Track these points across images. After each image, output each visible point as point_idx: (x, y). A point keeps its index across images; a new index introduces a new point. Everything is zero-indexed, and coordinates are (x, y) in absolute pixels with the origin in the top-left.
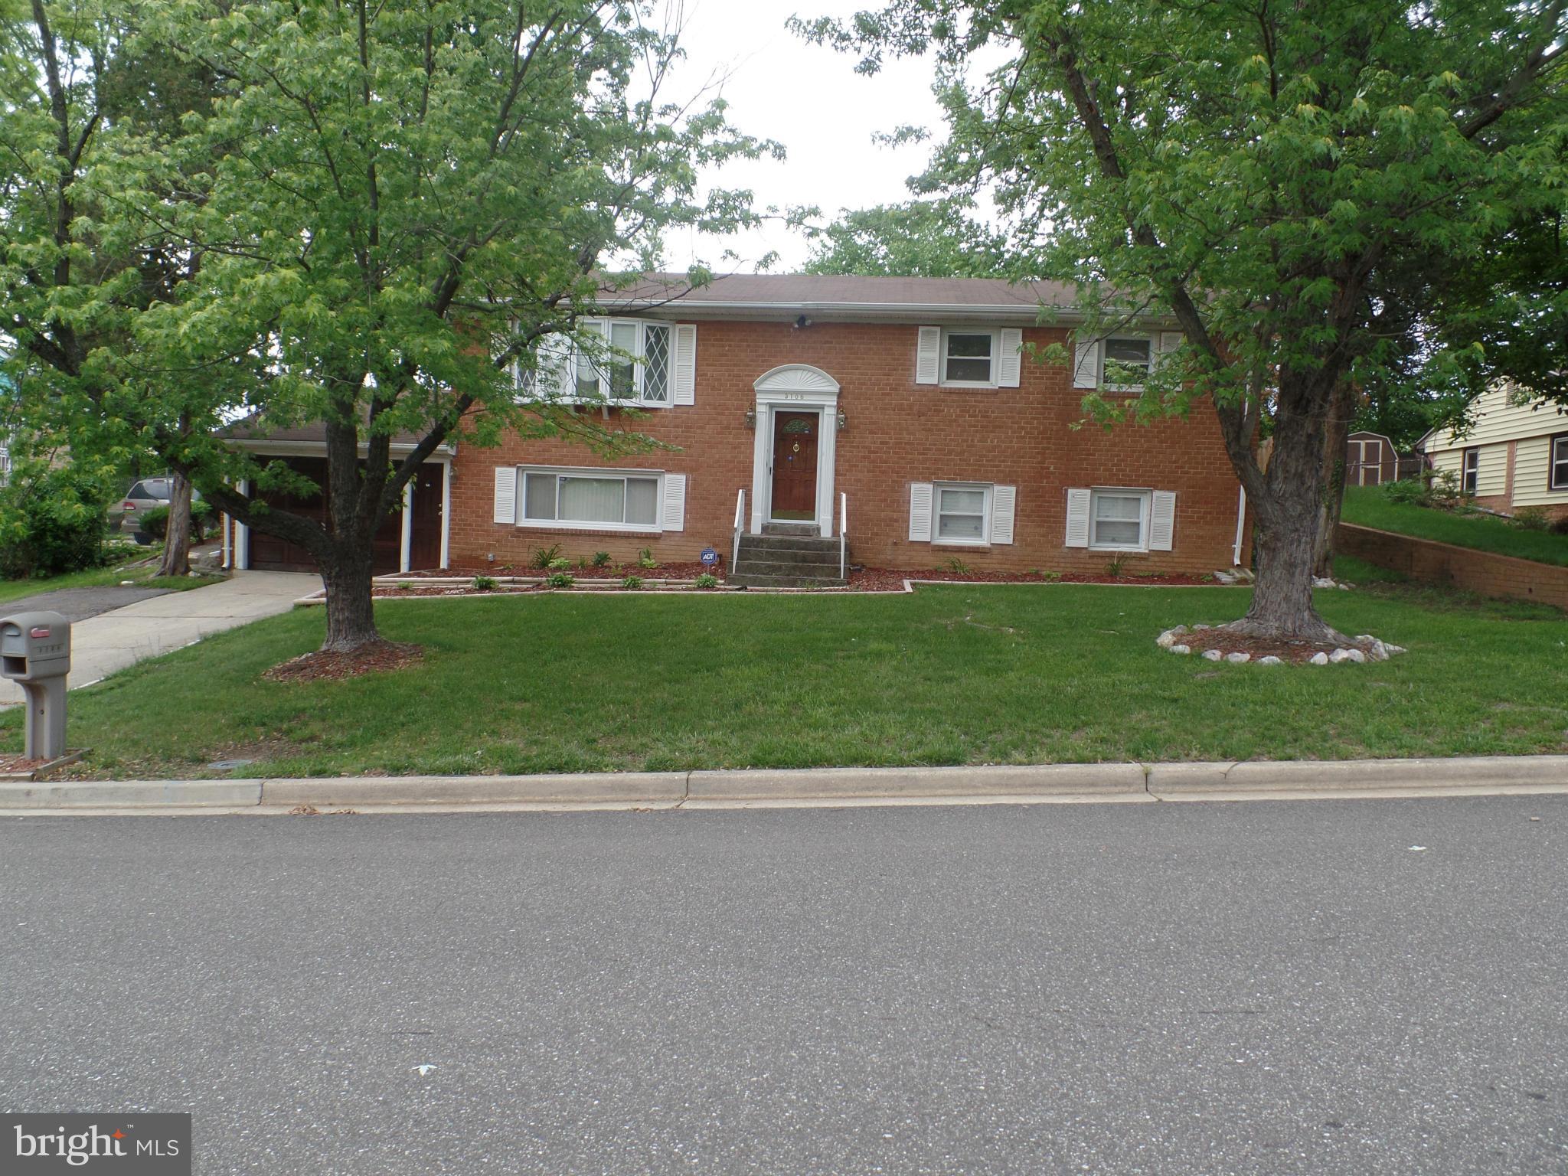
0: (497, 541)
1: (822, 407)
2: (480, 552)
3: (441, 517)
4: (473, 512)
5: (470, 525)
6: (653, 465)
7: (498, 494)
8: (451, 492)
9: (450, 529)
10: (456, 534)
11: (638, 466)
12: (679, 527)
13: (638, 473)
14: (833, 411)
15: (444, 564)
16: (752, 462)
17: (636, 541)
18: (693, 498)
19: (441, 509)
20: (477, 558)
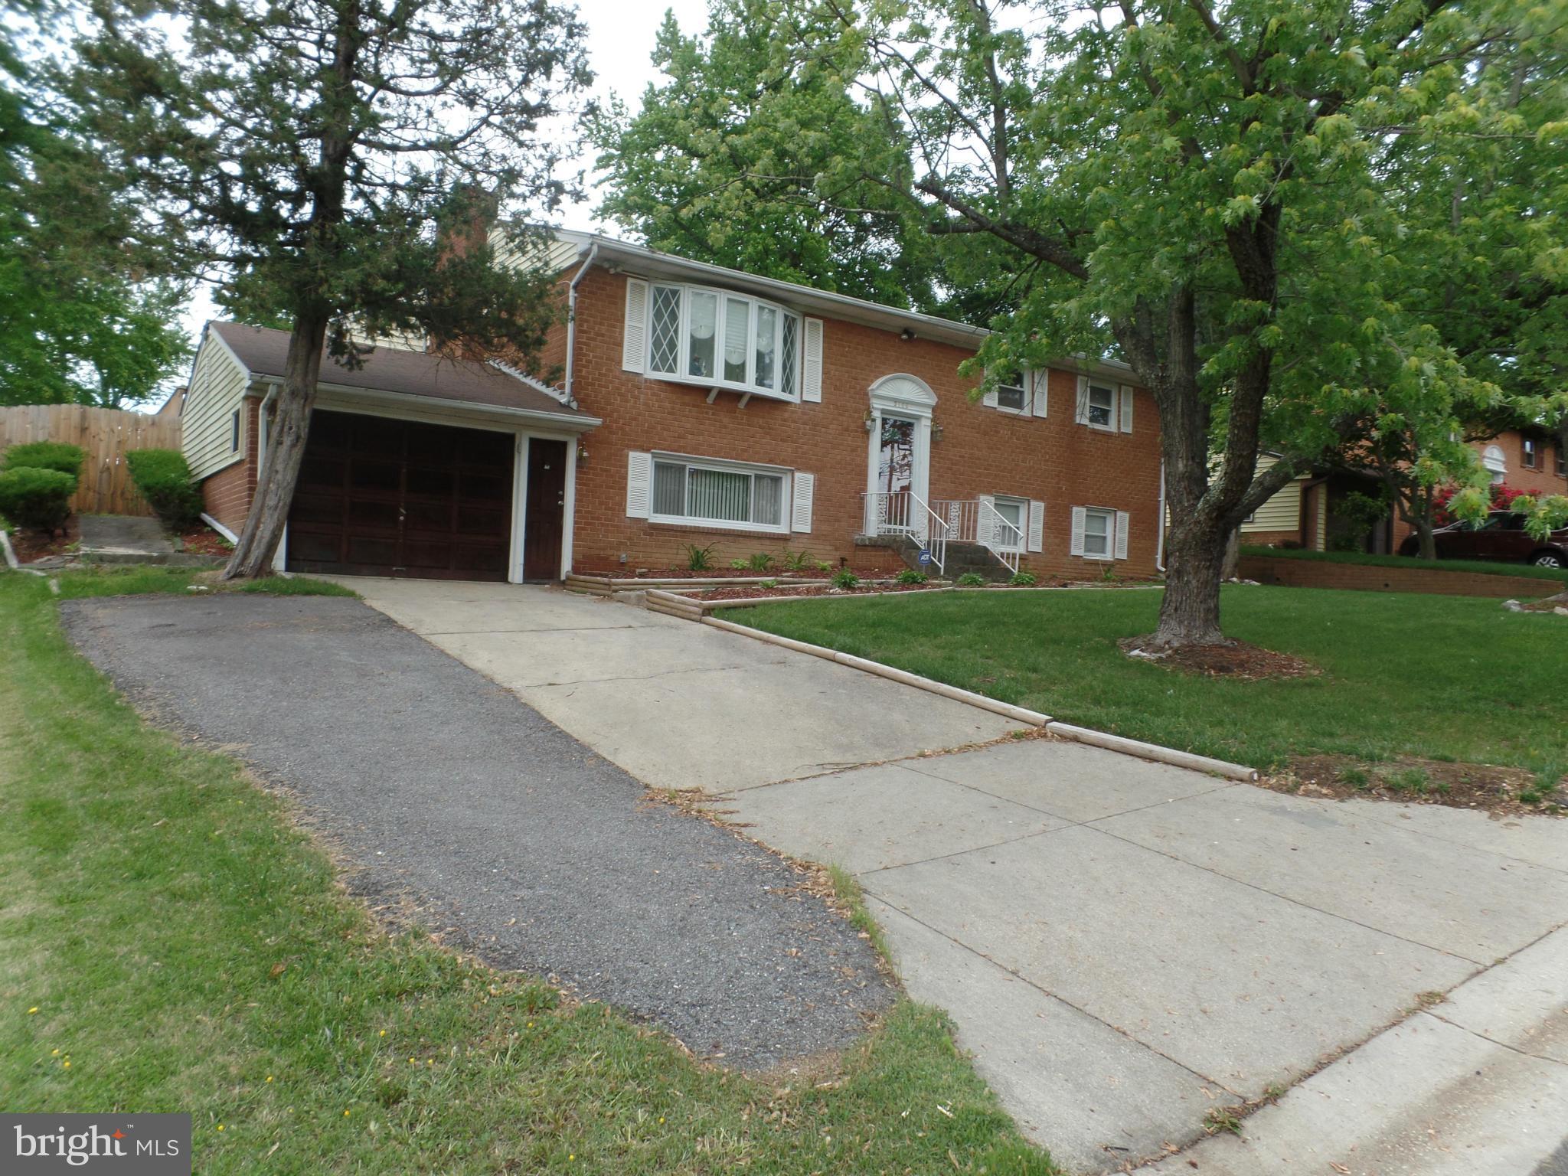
0: (630, 539)
1: (918, 418)
2: (609, 552)
3: (562, 507)
4: (601, 503)
5: (598, 519)
6: (783, 462)
7: (631, 484)
8: (577, 478)
9: (575, 523)
10: (583, 529)
11: (771, 461)
12: (807, 529)
13: (768, 468)
14: (929, 423)
15: (566, 565)
16: (866, 466)
17: (767, 542)
18: (821, 499)
19: (562, 498)
20: (606, 558)
